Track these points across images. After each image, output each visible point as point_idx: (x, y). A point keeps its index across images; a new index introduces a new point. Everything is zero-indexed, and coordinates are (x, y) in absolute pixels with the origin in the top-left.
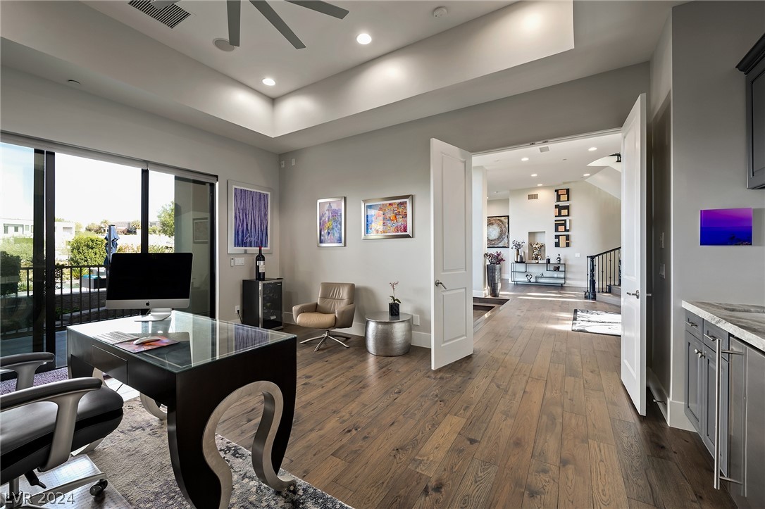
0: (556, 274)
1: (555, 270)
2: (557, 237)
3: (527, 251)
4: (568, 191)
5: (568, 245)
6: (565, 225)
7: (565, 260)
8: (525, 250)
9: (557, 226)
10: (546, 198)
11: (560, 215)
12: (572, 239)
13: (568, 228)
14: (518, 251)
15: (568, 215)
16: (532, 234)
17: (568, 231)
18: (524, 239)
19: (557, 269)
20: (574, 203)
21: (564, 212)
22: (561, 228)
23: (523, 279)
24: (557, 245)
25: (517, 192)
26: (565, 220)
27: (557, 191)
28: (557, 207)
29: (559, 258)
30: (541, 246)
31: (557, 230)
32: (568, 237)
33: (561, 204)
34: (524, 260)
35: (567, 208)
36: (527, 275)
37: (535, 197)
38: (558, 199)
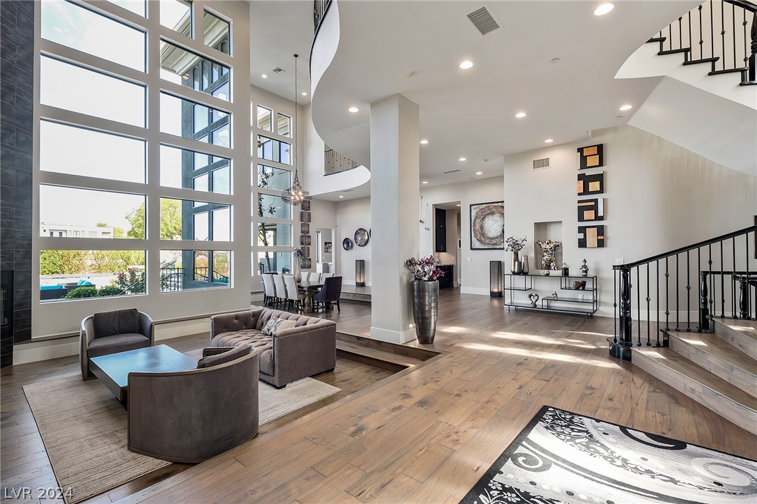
0: (580, 295)
1: (577, 289)
2: (582, 230)
3: (532, 255)
4: (600, 148)
5: (601, 244)
6: (595, 208)
7: (597, 270)
8: (528, 252)
9: (581, 210)
10: (564, 162)
11: (586, 191)
12: (610, 233)
13: (600, 214)
14: (516, 254)
15: (601, 191)
16: (541, 227)
17: (602, 218)
18: (527, 235)
19: (581, 286)
20: (612, 170)
21: (594, 186)
22: (589, 215)
23: (523, 300)
24: (582, 244)
25: (515, 157)
26: (596, 200)
27: (581, 150)
28: (581, 177)
29: (585, 266)
30: (556, 246)
31: (581, 218)
32: (601, 230)
33: (588, 172)
34: (525, 271)
35: (600, 178)
36: (530, 296)
37: (544, 163)
38: (583, 164)
